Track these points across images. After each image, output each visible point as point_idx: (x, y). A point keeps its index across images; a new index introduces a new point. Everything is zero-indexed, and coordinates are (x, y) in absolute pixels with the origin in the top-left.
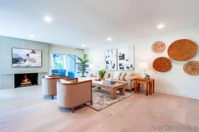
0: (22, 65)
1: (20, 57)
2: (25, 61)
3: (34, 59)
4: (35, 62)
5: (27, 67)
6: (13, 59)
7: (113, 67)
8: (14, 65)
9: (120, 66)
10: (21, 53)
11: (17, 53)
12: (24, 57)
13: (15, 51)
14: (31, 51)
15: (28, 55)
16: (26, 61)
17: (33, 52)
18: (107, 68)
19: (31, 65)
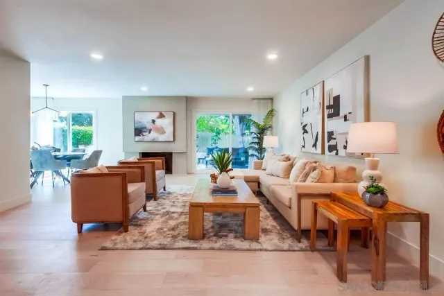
0: (146, 138)
1: (144, 126)
2: (150, 131)
3: (162, 128)
4: (164, 132)
5: (153, 141)
6: (136, 129)
7: (315, 145)
8: (137, 138)
9: (328, 141)
10: (145, 119)
11: (140, 120)
12: (149, 126)
13: (138, 117)
14: (157, 114)
15: (154, 121)
16: (152, 132)
17: (161, 116)
18: (304, 147)
19: (158, 138)
